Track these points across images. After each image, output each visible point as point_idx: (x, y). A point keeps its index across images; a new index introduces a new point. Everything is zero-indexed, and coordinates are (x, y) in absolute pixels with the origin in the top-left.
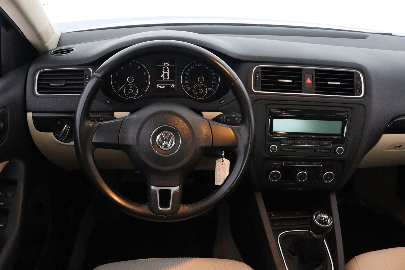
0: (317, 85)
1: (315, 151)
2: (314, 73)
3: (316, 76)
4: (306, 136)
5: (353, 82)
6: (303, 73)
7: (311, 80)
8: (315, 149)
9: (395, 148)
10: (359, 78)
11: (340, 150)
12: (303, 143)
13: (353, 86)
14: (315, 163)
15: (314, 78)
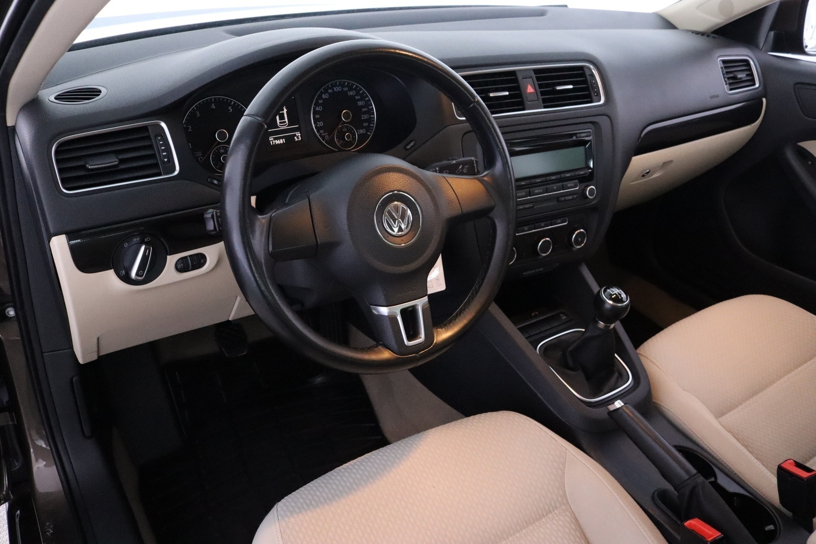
0: (542, 93)
1: (558, 201)
2: (534, 76)
3: (538, 79)
4: (544, 179)
5: (585, 82)
6: (520, 77)
7: (533, 88)
8: (557, 198)
9: (643, 176)
10: (592, 75)
11: (591, 191)
12: (541, 191)
13: (587, 89)
14: (559, 221)
15: (536, 83)
